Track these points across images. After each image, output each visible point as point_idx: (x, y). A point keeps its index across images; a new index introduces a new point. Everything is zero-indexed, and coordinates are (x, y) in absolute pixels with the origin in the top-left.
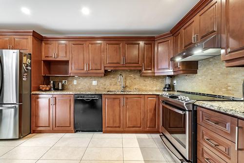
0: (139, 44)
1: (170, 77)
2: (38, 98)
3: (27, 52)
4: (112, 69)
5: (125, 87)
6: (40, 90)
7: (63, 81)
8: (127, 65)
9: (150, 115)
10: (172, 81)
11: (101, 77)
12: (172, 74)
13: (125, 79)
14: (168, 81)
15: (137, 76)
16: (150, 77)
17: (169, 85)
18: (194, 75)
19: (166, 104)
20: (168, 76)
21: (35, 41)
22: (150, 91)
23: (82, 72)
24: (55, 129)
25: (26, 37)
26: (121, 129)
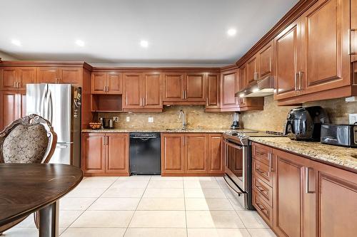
0: (202, 76)
1: (239, 113)
2: (88, 137)
3: (77, 86)
4: (172, 104)
5: (187, 125)
6: (89, 128)
7: (114, 118)
8: (189, 100)
9: (214, 156)
10: (240, 118)
11: (159, 113)
12: (239, 110)
13: (187, 115)
14: (236, 118)
15: (201, 112)
16: (216, 113)
17: (238, 123)
18: (262, 112)
19: (230, 142)
20: (236, 112)
21: (85, 73)
22: (215, 129)
23: (137, 107)
24: (108, 171)
25: (75, 69)
26: (182, 172)
